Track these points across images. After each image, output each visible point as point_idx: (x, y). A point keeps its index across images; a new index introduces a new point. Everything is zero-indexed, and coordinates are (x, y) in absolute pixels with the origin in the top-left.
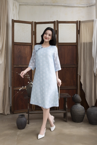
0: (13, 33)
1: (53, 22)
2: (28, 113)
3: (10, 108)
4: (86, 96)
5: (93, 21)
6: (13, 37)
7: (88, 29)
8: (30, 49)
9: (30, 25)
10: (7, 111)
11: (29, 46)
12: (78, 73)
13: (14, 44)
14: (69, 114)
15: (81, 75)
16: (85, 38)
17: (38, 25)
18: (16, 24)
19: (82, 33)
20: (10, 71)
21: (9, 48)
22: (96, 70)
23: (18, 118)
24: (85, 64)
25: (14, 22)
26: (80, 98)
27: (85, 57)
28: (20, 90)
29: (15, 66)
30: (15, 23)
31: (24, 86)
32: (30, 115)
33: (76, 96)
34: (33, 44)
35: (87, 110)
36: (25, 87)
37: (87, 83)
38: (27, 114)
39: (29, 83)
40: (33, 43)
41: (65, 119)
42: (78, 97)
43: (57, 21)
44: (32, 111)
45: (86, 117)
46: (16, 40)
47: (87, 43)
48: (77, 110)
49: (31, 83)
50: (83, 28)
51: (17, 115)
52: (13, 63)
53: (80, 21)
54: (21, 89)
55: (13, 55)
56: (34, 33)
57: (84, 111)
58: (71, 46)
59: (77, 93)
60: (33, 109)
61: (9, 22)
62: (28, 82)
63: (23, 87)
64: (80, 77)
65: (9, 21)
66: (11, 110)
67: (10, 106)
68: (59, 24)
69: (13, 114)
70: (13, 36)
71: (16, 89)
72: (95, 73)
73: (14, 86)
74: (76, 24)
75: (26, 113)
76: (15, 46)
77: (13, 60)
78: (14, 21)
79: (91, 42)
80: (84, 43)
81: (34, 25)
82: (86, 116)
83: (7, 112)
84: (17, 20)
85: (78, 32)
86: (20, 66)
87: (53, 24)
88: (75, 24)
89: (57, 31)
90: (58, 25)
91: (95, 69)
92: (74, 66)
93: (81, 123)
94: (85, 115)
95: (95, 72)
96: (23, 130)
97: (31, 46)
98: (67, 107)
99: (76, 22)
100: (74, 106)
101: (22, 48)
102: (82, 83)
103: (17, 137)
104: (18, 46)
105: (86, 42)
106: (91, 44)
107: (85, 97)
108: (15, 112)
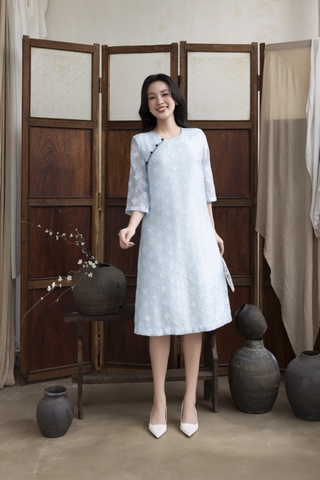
0: (27, 84)
1: (170, 49)
2: (79, 380)
3: (16, 358)
4: (283, 311)
5: (308, 44)
6: (26, 99)
7: (290, 72)
8: (88, 143)
9: (88, 57)
10: (4, 373)
11: (83, 132)
12: (258, 229)
13: (31, 124)
14: (223, 385)
15: (265, 233)
16: (279, 105)
17: (114, 58)
18: (37, 54)
19: (272, 87)
20: (16, 222)
21: (13, 136)
22: (317, 218)
23: (43, 399)
24: (279, 195)
25: (31, 46)
26: (263, 318)
27: (282, 171)
28: (49, 289)
29: (33, 203)
30: (33, 49)
31: (64, 275)
32: (84, 386)
33: (247, 313)
34: (97, 124)
35: (286, 367)
36: (69, 278)
37: (286, 264)
38: (76, 386)
39: (81, 265)
40: (97, 121)
41: (210, 404)
42: (256, 315)
43: (183, 44)
44: (92, 371)
45: (282, 396)
46: (37, 112)
47: (286, 123)
48: (252, 368)
49: (90, 263)
50: (273, 67)
51: (39, 390)
52: (25, 191)
53: (263, 45)
54: (54, 285)
55: (27, 163)
56: (101, 86)
57: (275, 374)
58: (230, 134)
59: (251, 301)
60: (96, 362)
61: (12, 47)
62: (80, 262)
63: (60, 279)
64: (263, 241)
65: (12, 42)
66: (17, 369)
67: (13, 350)
68: (191, 56)
69: (27, 382)
70: (26, 94)
71: (37, 285)
72: (315, 227)
73: (29, 277)
74: (248, 55)
75: (70, 379)
76: (33, 130)
77: (26, 181)
78: (29, 44)
79: (301, 117)
80: (278, 123)
81: (102, 56)
82: (282, 389)
83: (5, 378)
84: (43, 38)
85: (257, 82)
86: (50, 202)
87: (168, 55)
88: (246, 57)
89: (183, 80)
90: (186, 57)
91: (317, 213)
92: (241, 203)
93: (267, 414)
94: (280, 389)
95: (315, 224)
96: (60, 442)
97: (92, 130)
98: (215, 356)
99: (250, 49)
100: (241, 352)
101: (60, 138)
102: (270, 263)
103: (38, 465)
104: (46, 130)
105: (283, 117)
106: (301, 125)
107: (280, 314)
108: (31, 378)
